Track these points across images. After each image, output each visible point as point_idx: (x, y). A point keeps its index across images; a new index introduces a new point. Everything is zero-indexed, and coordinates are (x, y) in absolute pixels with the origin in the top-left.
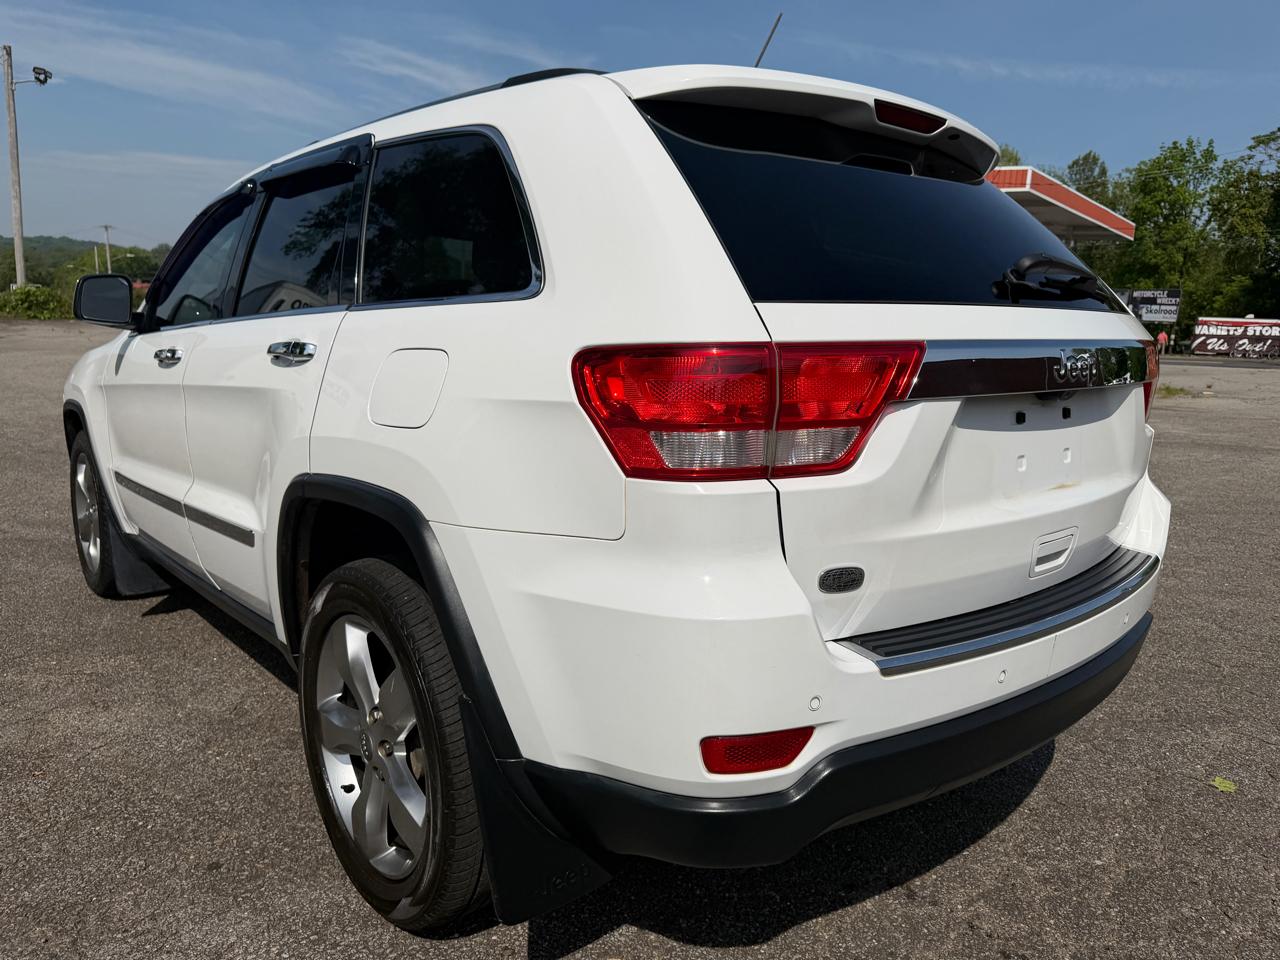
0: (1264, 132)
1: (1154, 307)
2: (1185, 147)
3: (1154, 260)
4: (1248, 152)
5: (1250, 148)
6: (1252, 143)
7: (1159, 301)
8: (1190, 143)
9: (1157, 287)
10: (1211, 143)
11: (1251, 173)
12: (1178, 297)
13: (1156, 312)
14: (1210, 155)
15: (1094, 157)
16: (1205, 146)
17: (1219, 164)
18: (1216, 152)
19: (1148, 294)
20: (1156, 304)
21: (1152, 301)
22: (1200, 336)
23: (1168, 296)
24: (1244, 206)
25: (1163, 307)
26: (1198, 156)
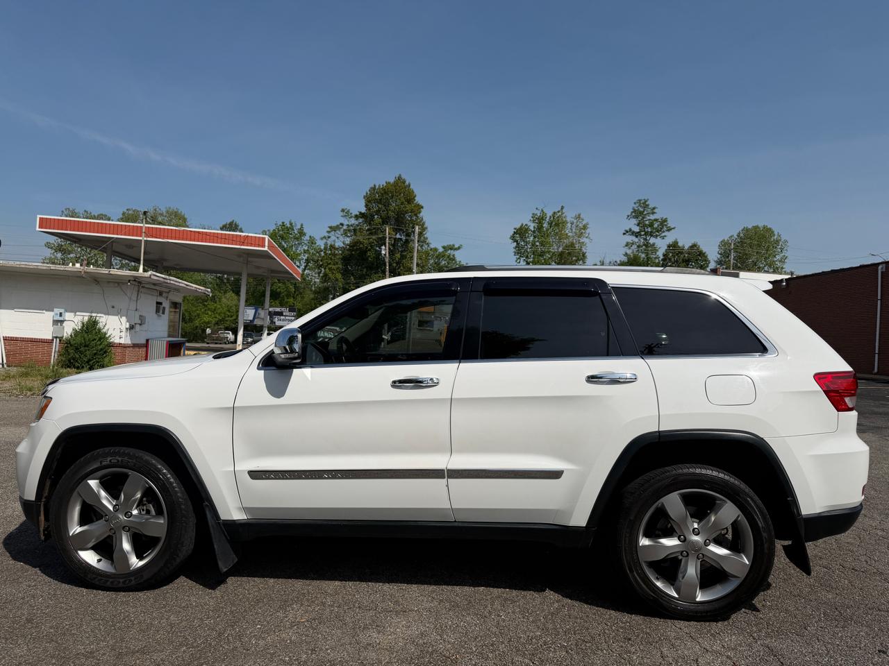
0: (334, 224)
1: (282, 317)
2: (289, 226)
3: (279, 290)
4: (327, 235)
5: (328, 232)
6: (329, 230)
7: (284, 314)
8: (291, 224)
9: (282, 305)
10: (302, 225)
11: (331, 246)
12: (295, 312)
13: (283, 320)
14: (302, 233)
15: (236, 224)
16: (299, 227)
17: (307, 237)
18: (305, 231)
19: (278, 310)
20: (283, 315)
21: (281, 314)
22: (320, 337)
23: (290, 311)
24: (330, 264)
25: (287, 318)
26: (296, 232)
